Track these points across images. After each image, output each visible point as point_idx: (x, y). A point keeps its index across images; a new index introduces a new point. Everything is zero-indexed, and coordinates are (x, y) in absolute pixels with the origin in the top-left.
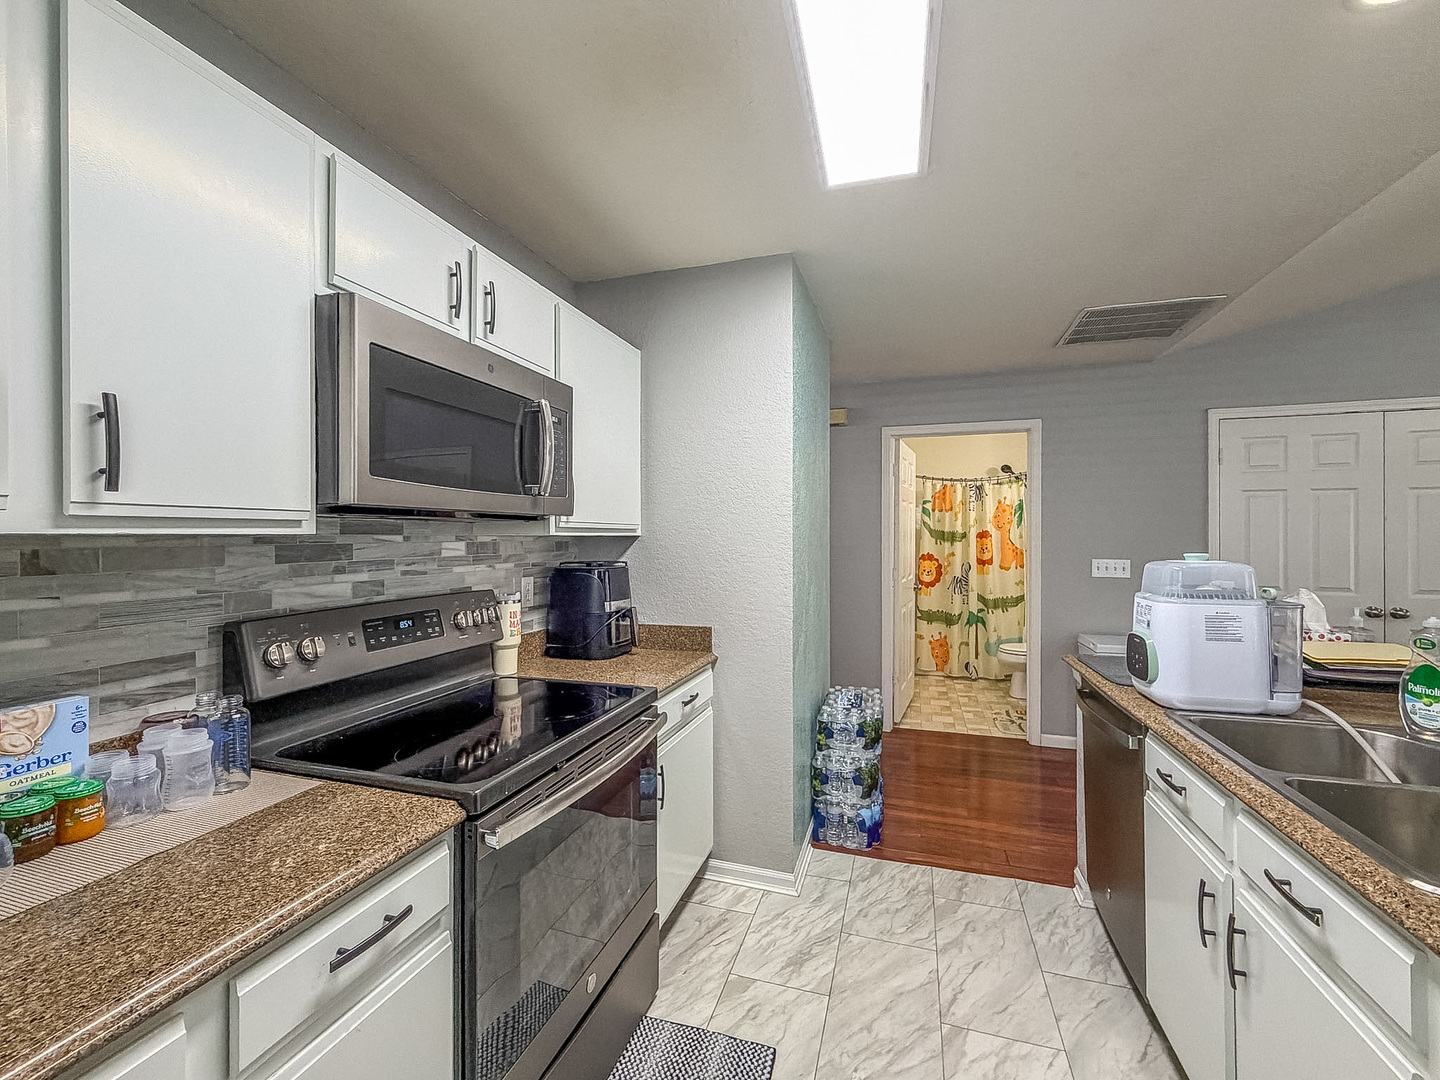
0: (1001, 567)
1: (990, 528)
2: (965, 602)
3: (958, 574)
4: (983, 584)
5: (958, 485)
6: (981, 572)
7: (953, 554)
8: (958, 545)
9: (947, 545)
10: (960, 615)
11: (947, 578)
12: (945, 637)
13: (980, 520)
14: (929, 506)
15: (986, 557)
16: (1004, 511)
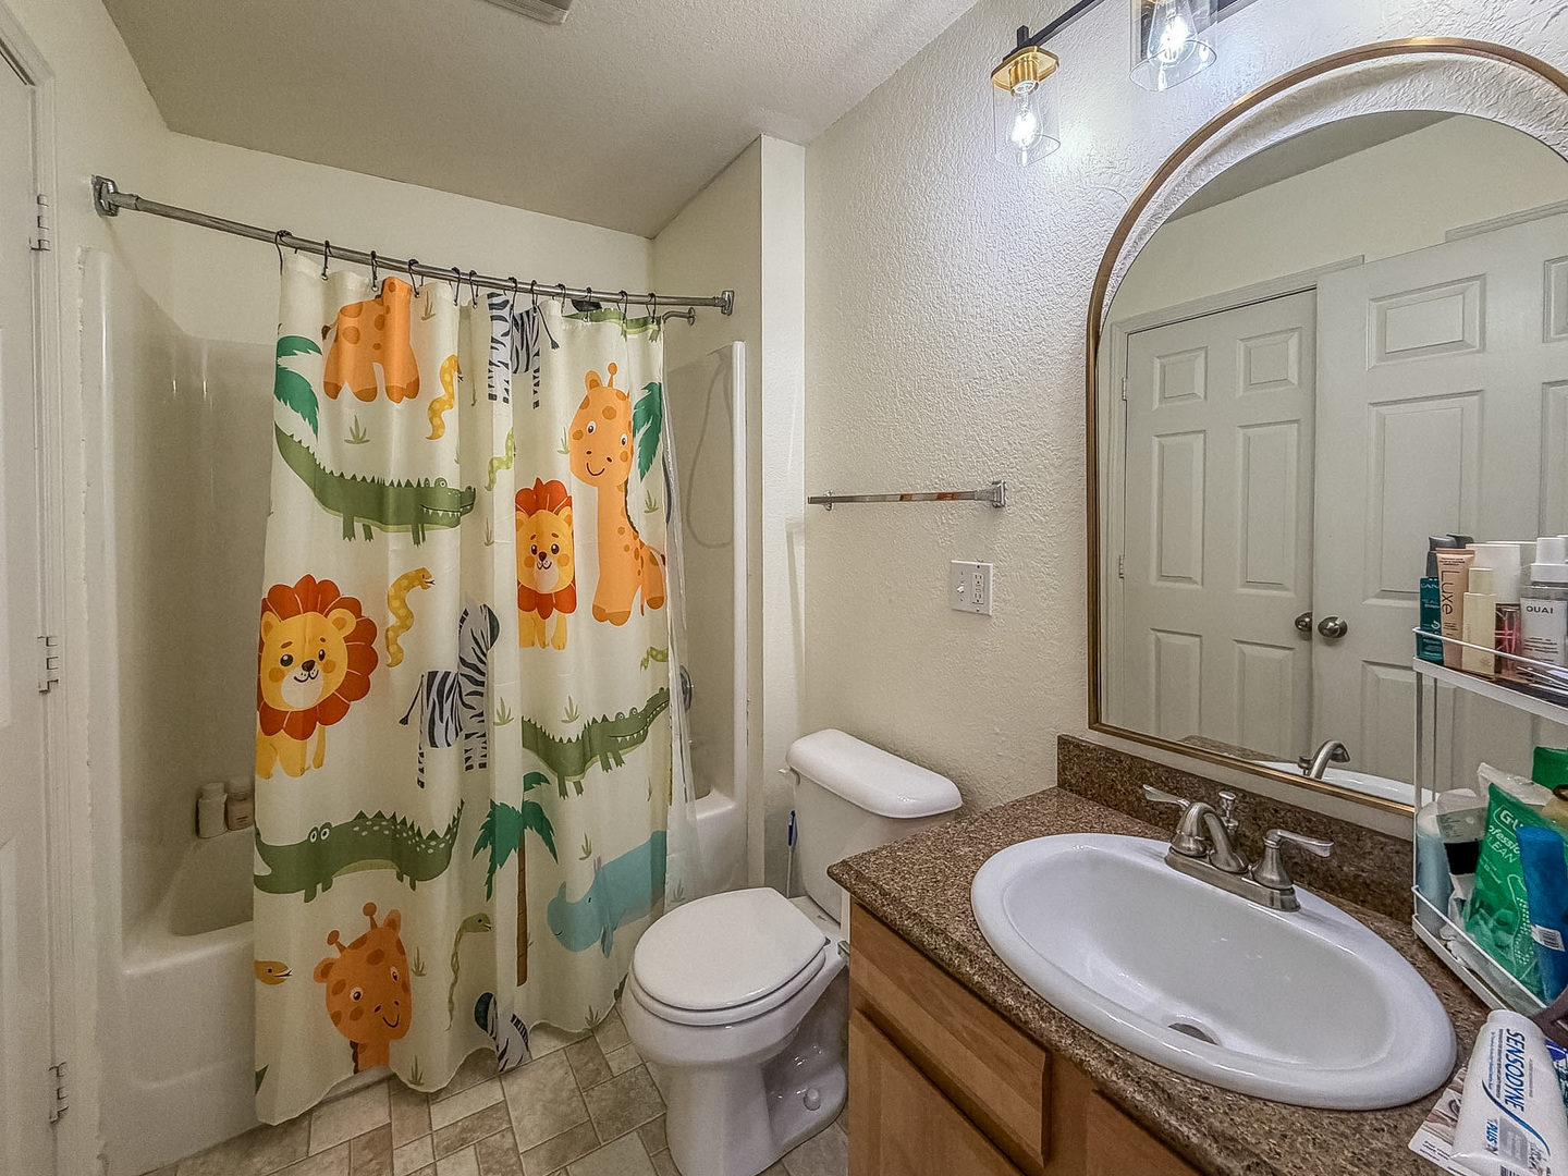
0: (600, 614)
1: (563, 470)
2: (475, 763)
3: (444, 655)
4: (539, 683)
5: (445, 291)
6: (533, 639)
7: (422, 579)
8: (445, 542)
9: (395, 540)
10: (451, 831)
11: (397, 681)
12: (393, 924)
13: (528, 443)
14: (307, 367)
15: (552, 581)
16: (609, 413)
